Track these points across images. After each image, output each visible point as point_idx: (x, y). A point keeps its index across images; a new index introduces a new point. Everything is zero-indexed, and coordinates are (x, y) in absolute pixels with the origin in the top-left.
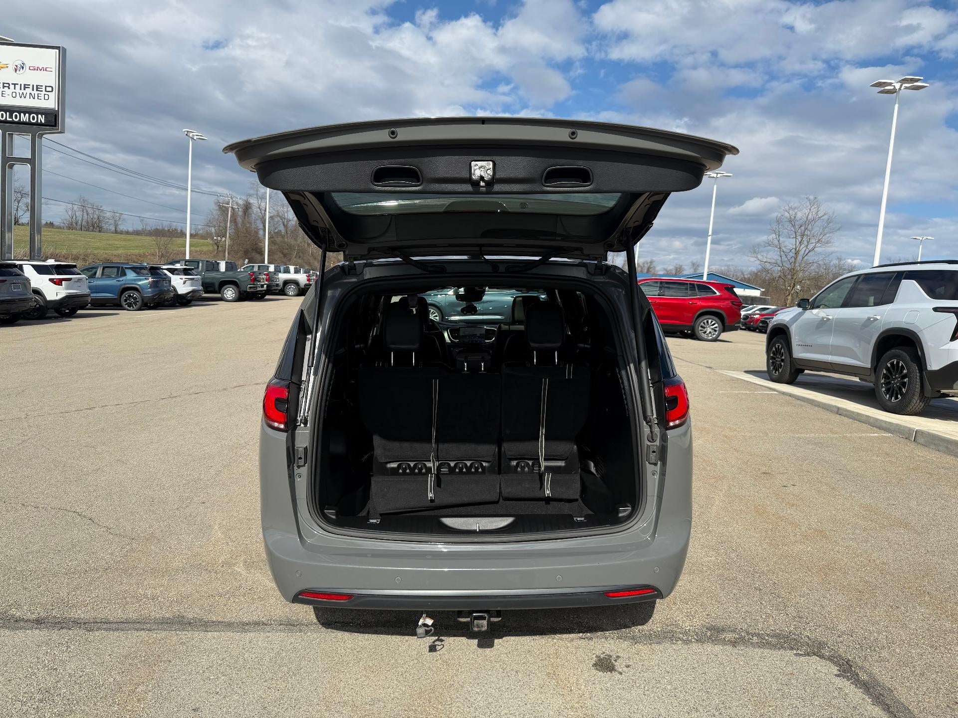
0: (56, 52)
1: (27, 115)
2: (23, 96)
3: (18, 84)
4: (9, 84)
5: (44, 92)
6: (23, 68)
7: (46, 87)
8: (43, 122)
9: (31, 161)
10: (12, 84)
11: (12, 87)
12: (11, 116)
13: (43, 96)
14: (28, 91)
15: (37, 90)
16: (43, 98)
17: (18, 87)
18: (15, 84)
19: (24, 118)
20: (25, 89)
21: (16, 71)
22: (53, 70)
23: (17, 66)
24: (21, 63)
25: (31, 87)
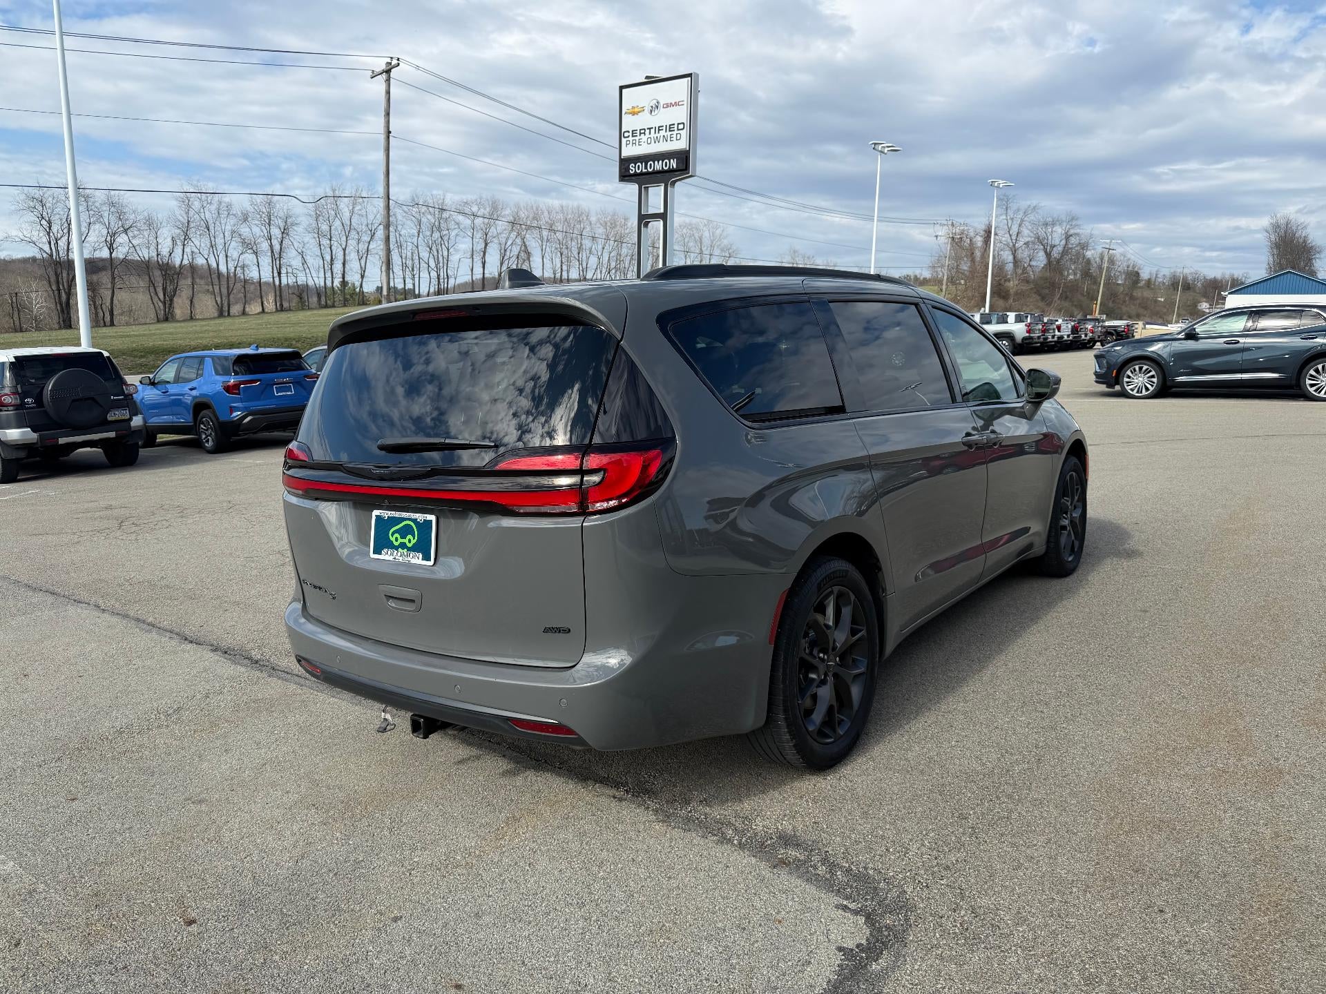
0: (688, 81)
1: (660, 162)
2: (657, 140)
3: (652, 128)
4: (645, 129)
5: (676, 132)
6: (657, 107)
7: (678, 124)
8: (675, 167)
9: (663, 216)
10: (648, 129)
11: (647, 131)
12: (646, 168)
13: (675, 136)
14: (662, 133)
15: (670, 131)
16: (674, 139)
17: (653, 131)
18: (650, 129)
19: (658, 166)
20: (659, 132)
21: (651, 111)
22: (685, 103)
23: (652, 107)
24: (655, 102)
25: (664, 128)
